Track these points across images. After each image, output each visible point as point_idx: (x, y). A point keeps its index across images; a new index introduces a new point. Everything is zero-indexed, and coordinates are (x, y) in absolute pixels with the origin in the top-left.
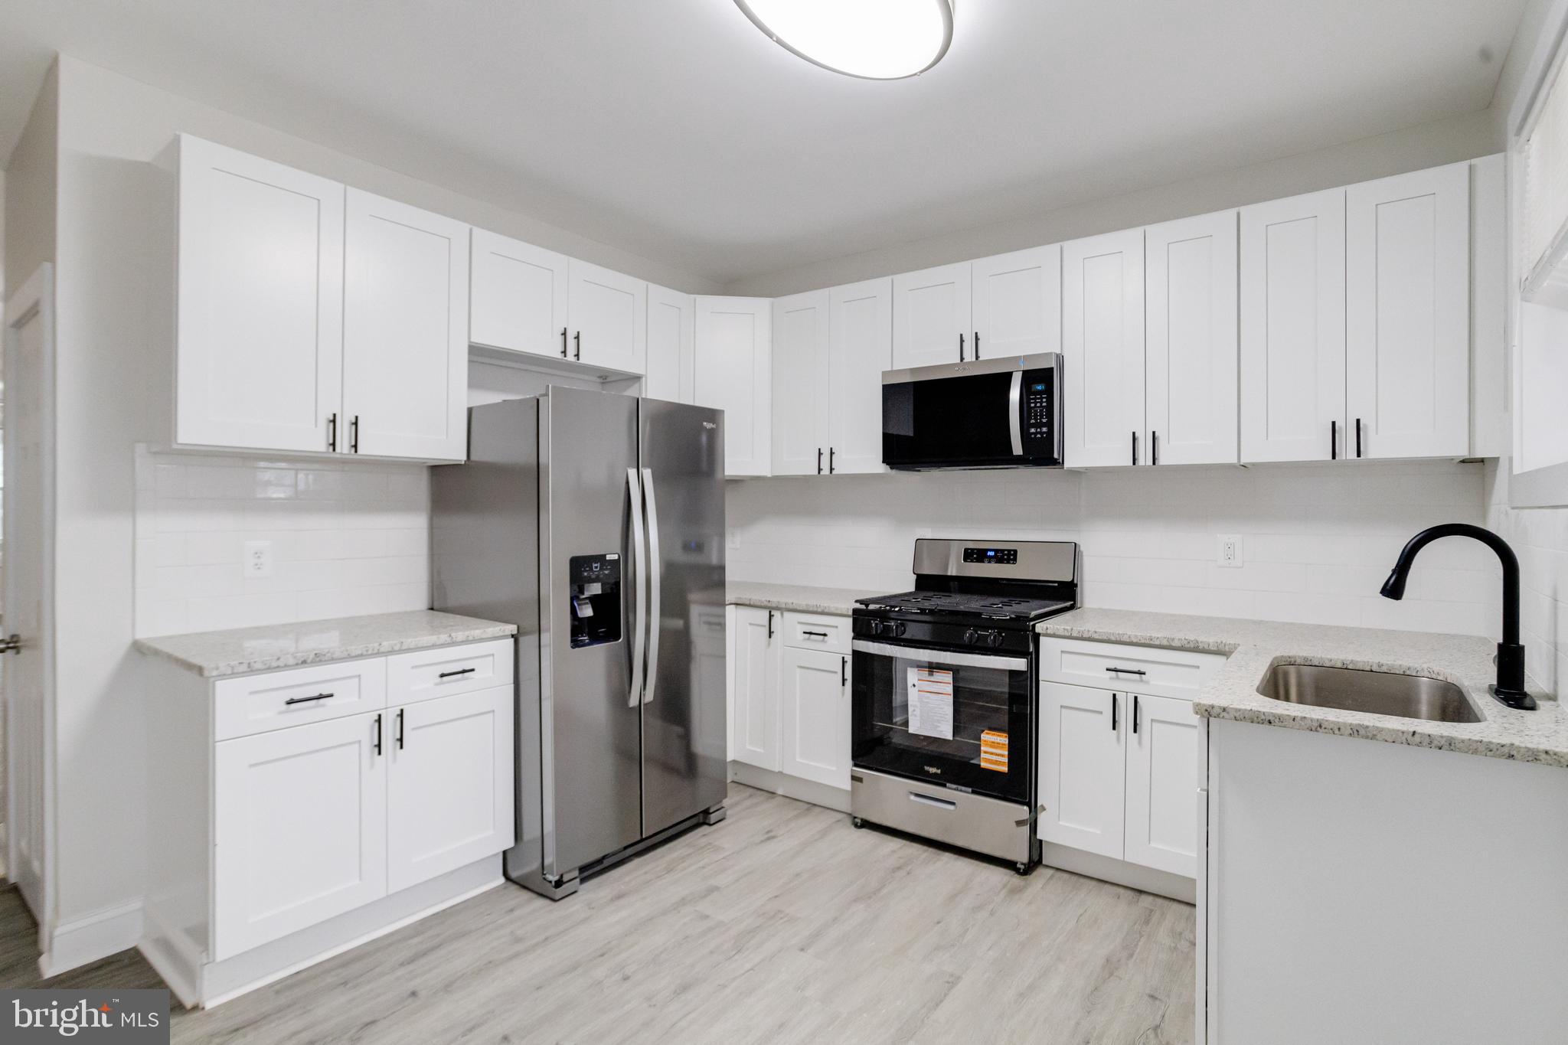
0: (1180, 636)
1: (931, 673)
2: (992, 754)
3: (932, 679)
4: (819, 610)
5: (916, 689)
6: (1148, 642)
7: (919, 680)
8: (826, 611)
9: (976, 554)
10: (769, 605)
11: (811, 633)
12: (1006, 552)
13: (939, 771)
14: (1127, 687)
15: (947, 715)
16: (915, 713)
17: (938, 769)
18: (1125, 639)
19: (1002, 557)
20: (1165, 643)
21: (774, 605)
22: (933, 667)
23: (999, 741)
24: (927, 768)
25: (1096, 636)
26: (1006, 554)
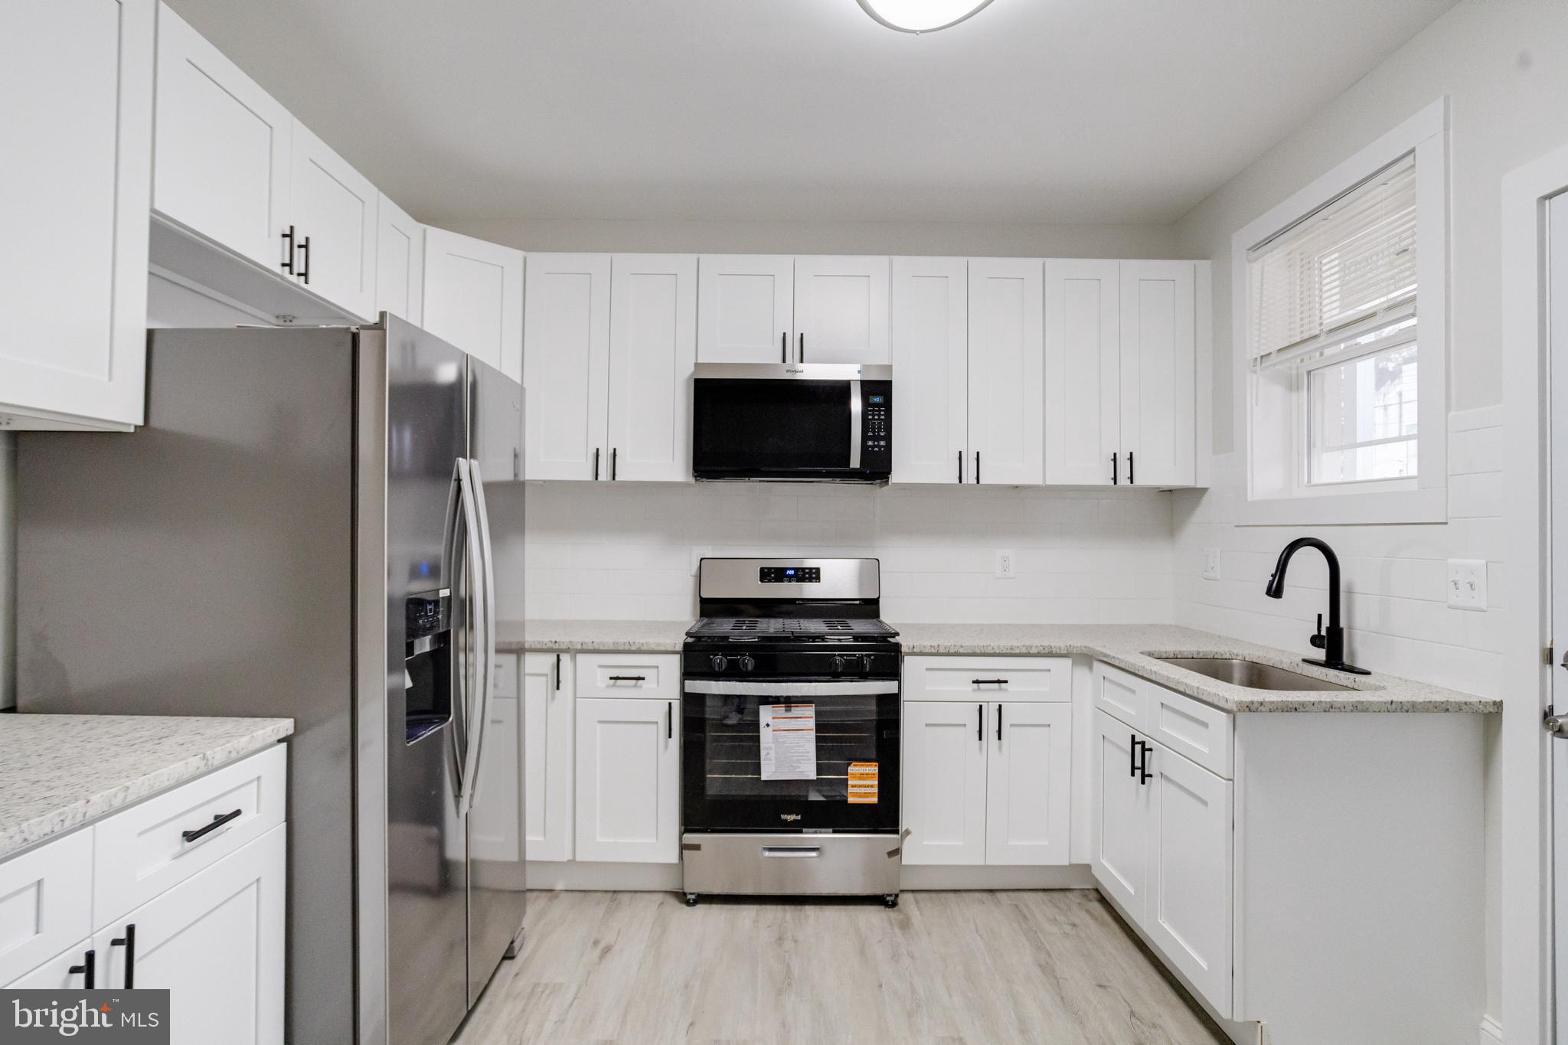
0: (1037, 643)
1: (788, 709)
2: (860, 786)
3: (789, 715)
4: (634, 648)
5: (770, 729)
6: (1009, 651)
7: (774, 718)
8: (644, 648)
9: (773, 573)
10: (556, 646)
11: (617, 678)
12: (807, 571)
13: (799, 817)
14: (991, 696)
15: (808, 752)
16: (768, 756)
17: (797, 815)
18: (989, 650)
19: (803, 575)
20: (1024, 651)
21: (563, 647)
22: (788, 702)
23: (867, 772)
24: (783, 817)
25: (961, 651)
26: (807, 573)
